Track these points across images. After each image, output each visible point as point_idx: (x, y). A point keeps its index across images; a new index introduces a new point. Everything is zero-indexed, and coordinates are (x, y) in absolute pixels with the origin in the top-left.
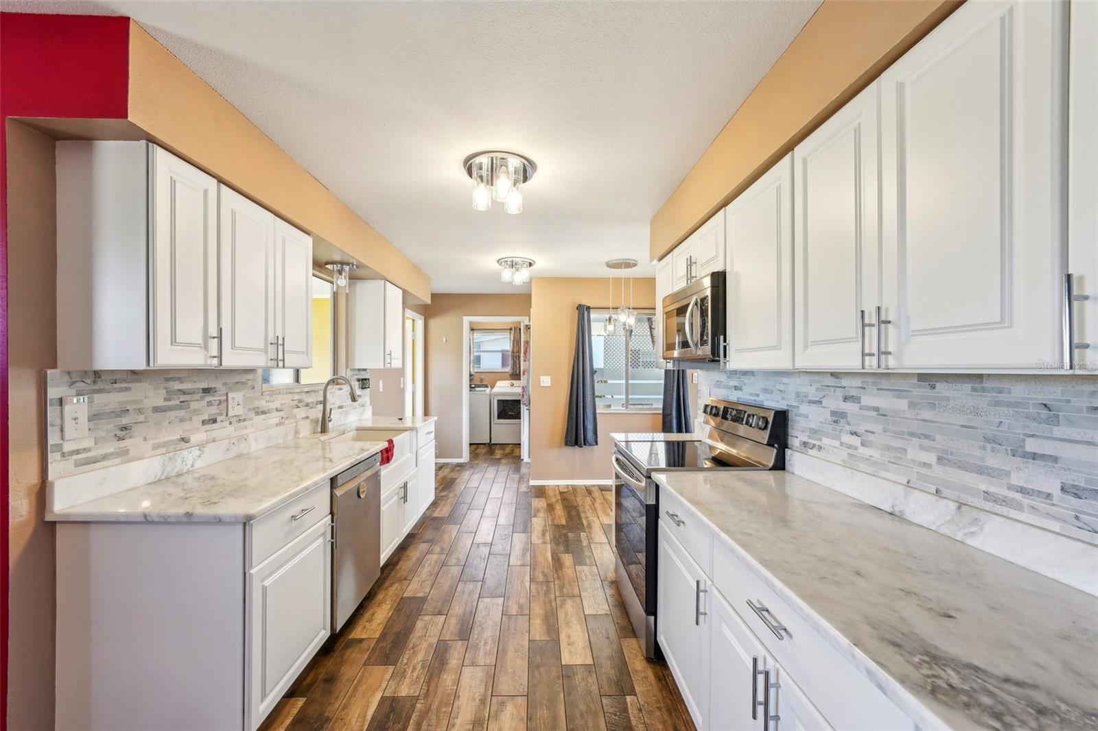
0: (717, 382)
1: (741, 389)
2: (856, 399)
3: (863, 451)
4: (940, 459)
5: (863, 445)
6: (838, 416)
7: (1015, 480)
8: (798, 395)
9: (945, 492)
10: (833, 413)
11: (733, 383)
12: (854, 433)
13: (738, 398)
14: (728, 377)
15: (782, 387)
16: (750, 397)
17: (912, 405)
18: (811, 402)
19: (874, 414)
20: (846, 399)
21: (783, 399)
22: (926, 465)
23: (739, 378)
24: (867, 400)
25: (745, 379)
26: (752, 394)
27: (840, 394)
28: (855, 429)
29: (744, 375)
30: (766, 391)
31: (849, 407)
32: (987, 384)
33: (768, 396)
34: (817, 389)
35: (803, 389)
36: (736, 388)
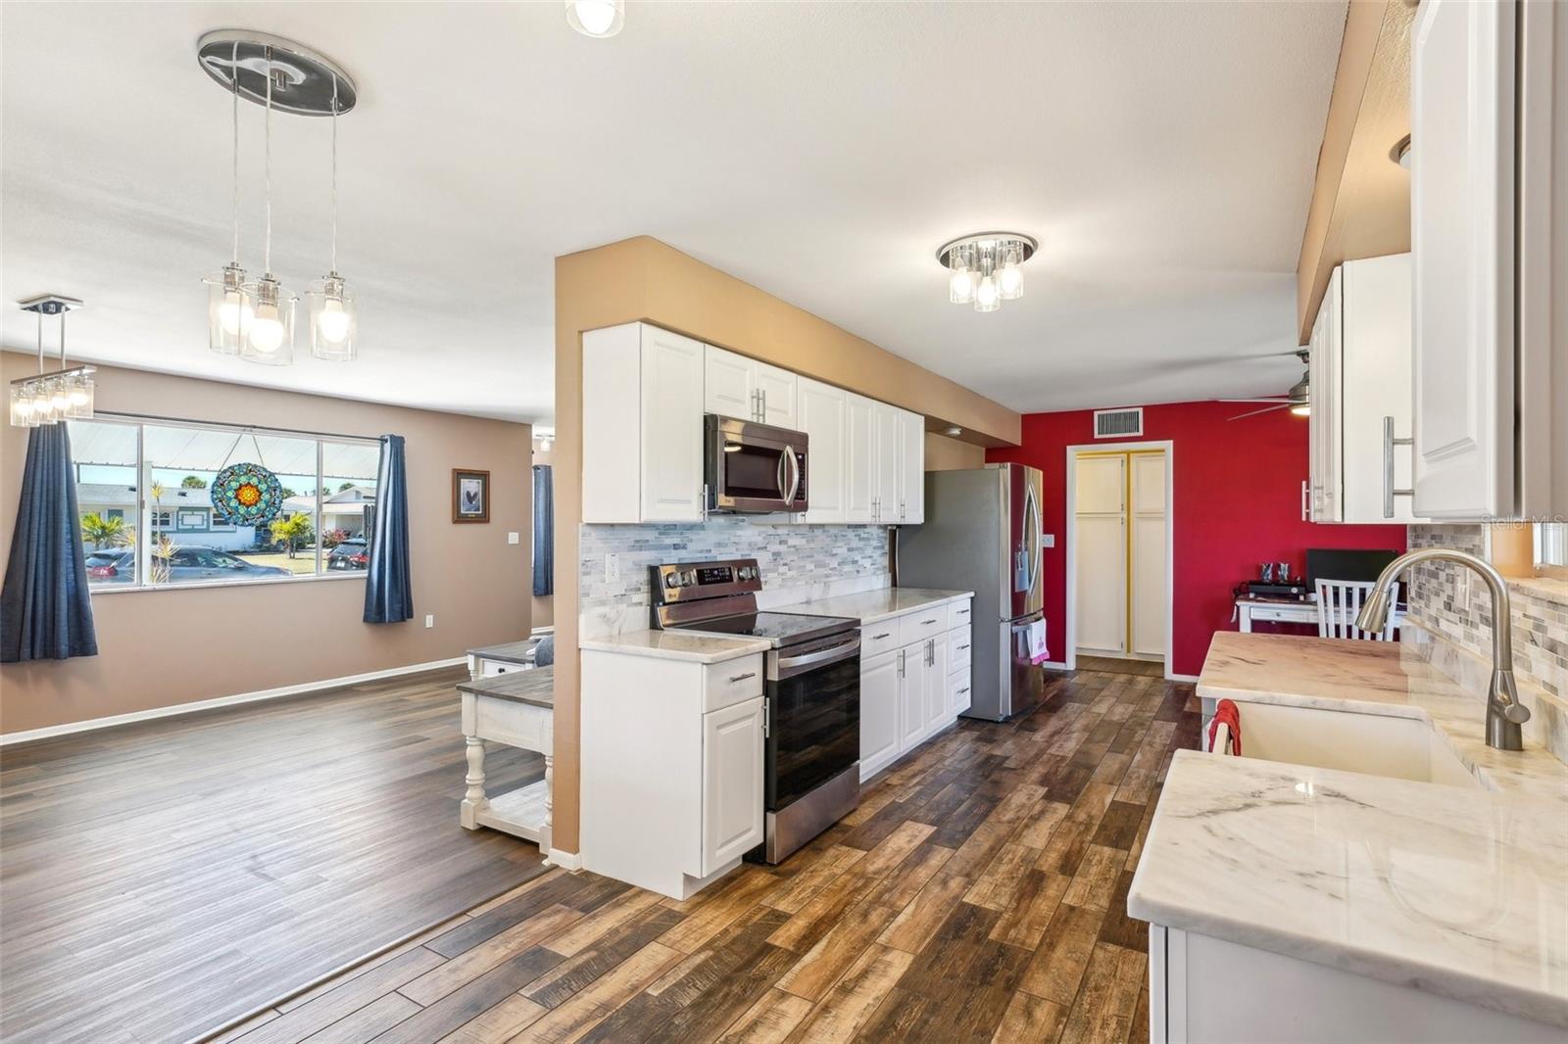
0: (637, 541)
1: (684, 547)
2: (785, 542)
3: (789, 574)
4: (816, 566)
5: (789, 570)
6: (776, 555)
7: (831, 566)
8: (750, 545)
9: (817, 580)
10: (774, 554)
11: (669, 541)
12: (785, 564)
13: (679, 559)
14: (660, 534)
15: (733, 539)
16: (699, 555)
17: (808, 541)
18: (759, 549)
19: (793, 549)
20: (781, 543)
21: (737, 550)
22: (812, 571)
23: (682, 534)
24: (791, 542)
25: (689, 534)
26: (701, 552)
27: (777, 539)
28: (785, 562)
29: (688, 530)
30: (719, 545)
31: (783, 548)
32: (827, 528)
33: (722, 550)
34: (764, 538)
35: (754, 539)
36: (676, 547)
